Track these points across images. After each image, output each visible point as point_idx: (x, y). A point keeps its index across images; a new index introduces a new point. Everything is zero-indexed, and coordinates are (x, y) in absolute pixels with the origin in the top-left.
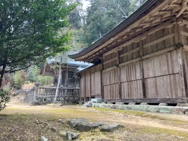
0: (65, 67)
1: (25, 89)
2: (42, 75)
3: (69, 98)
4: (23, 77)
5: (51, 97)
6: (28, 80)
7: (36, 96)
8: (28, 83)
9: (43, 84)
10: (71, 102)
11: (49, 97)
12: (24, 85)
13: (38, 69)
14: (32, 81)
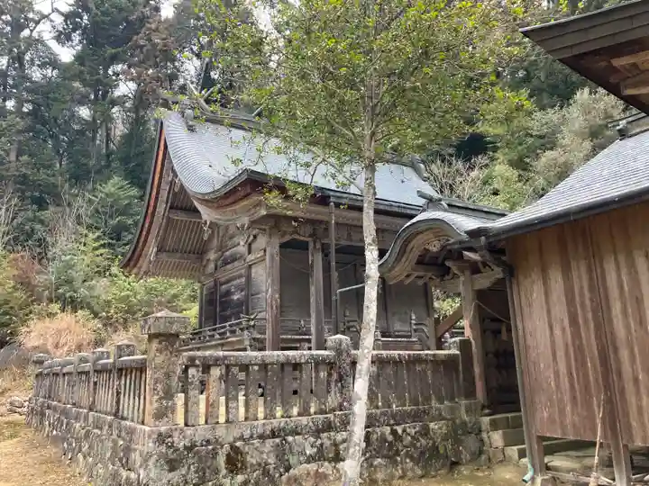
0: (318, 212)
1: (35, 348)
2: (135, 270)
3: (394, 432)
4: (24, 283)
5: (273, 434)
6: (51, 301)
7: (161, 439)
8: (51, 315)
9: (125, 320)
10: (412, 458)
11: (262, 437)
12: (31, 323)
13: (96, 249)
14: (73, 304)
